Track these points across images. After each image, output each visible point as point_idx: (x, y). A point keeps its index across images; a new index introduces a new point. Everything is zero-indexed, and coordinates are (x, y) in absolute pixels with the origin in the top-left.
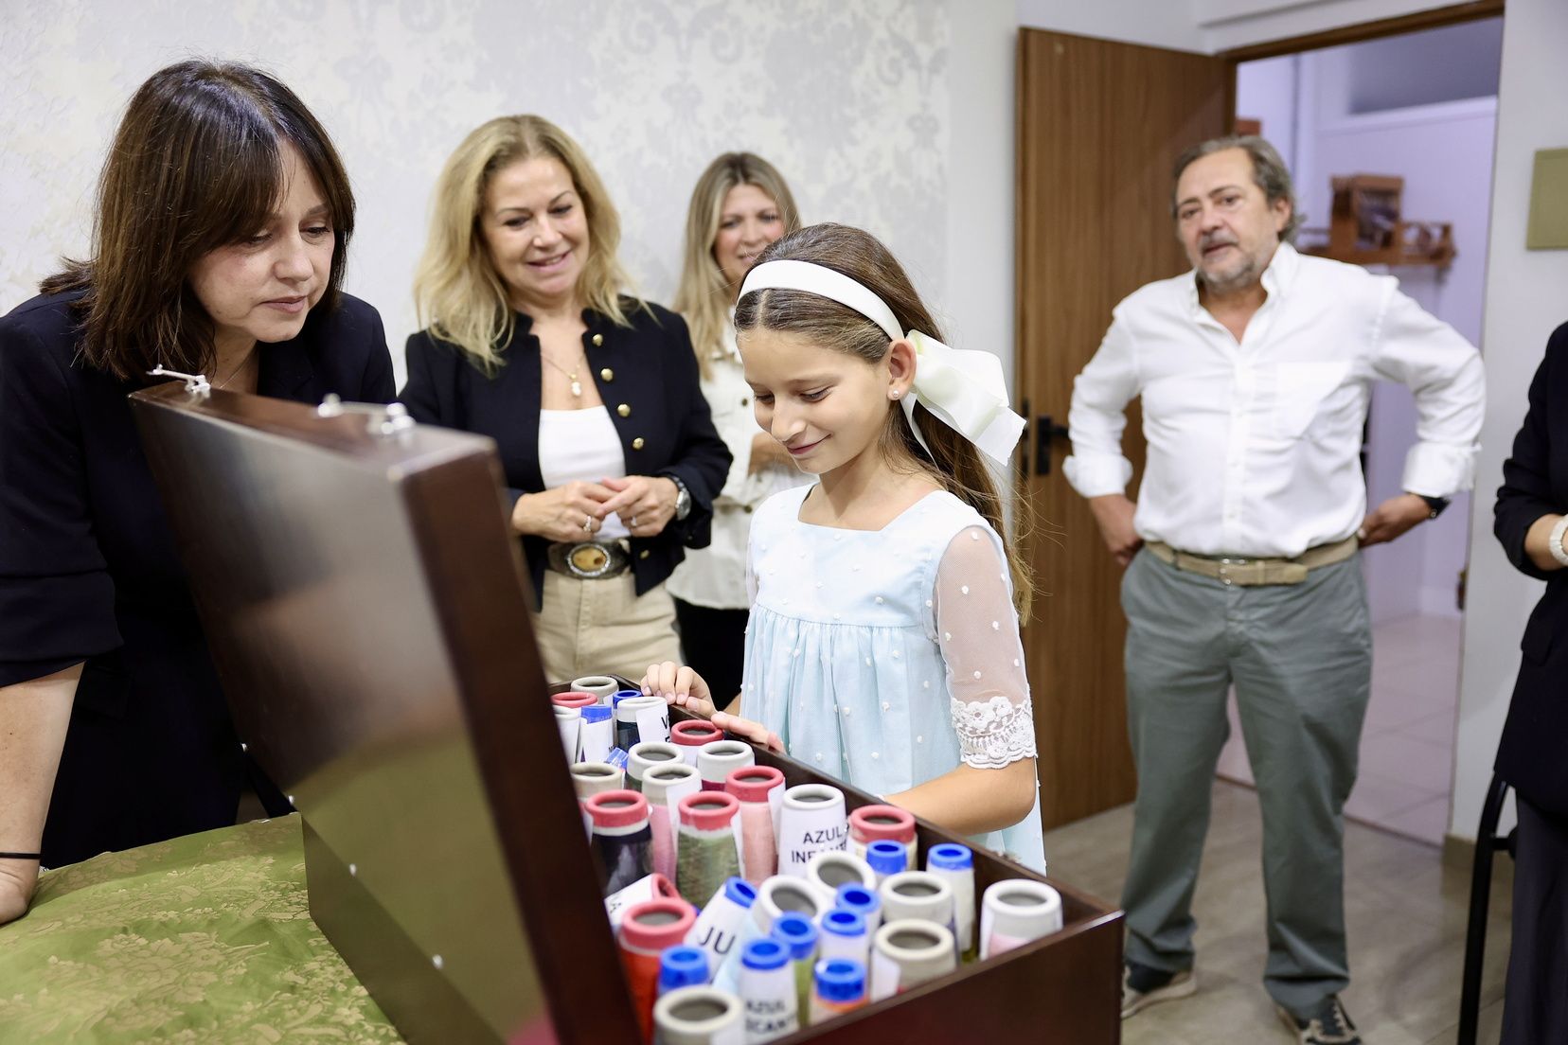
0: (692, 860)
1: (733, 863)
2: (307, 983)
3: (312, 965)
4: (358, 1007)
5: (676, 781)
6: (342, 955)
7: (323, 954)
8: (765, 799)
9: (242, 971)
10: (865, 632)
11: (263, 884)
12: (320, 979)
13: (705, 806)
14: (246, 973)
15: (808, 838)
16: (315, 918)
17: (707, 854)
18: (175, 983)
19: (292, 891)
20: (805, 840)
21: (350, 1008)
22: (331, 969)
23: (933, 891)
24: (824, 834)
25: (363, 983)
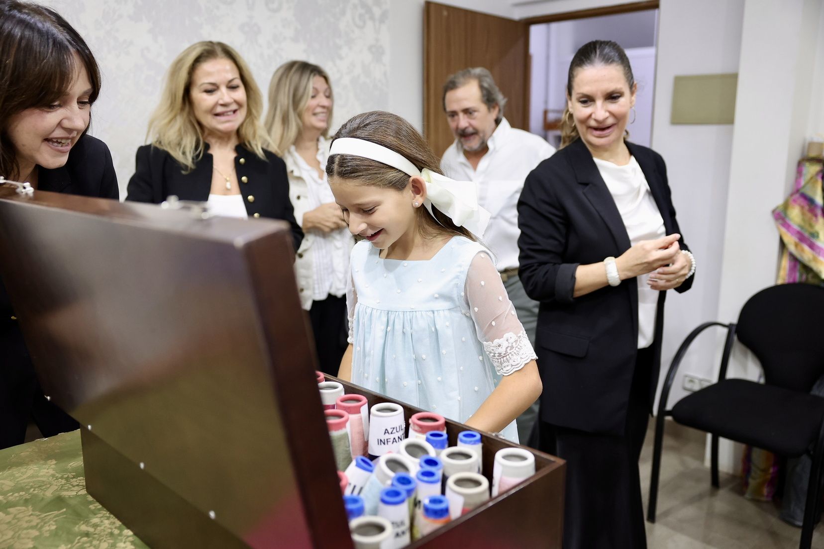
1: (347, 447)
2: (94, 531)
3: (95, 520)
4: (129, 541)
6: (112, 512)
7: (100, 513)
8: (359, 412)
9: (54, 527)
10: (430, 314)
11: (53, 476)
12: (102, 528)
14: (56, 528)
15: (387, 431)
16: (90, 492)
17: (334, 444)
18: (13, 537)
19: (72, 478)
20: (385, 433)
21: (125, 543)
22: (106, 522)
23: (467, 456)
24: (395, 429)
25: (128, 528)
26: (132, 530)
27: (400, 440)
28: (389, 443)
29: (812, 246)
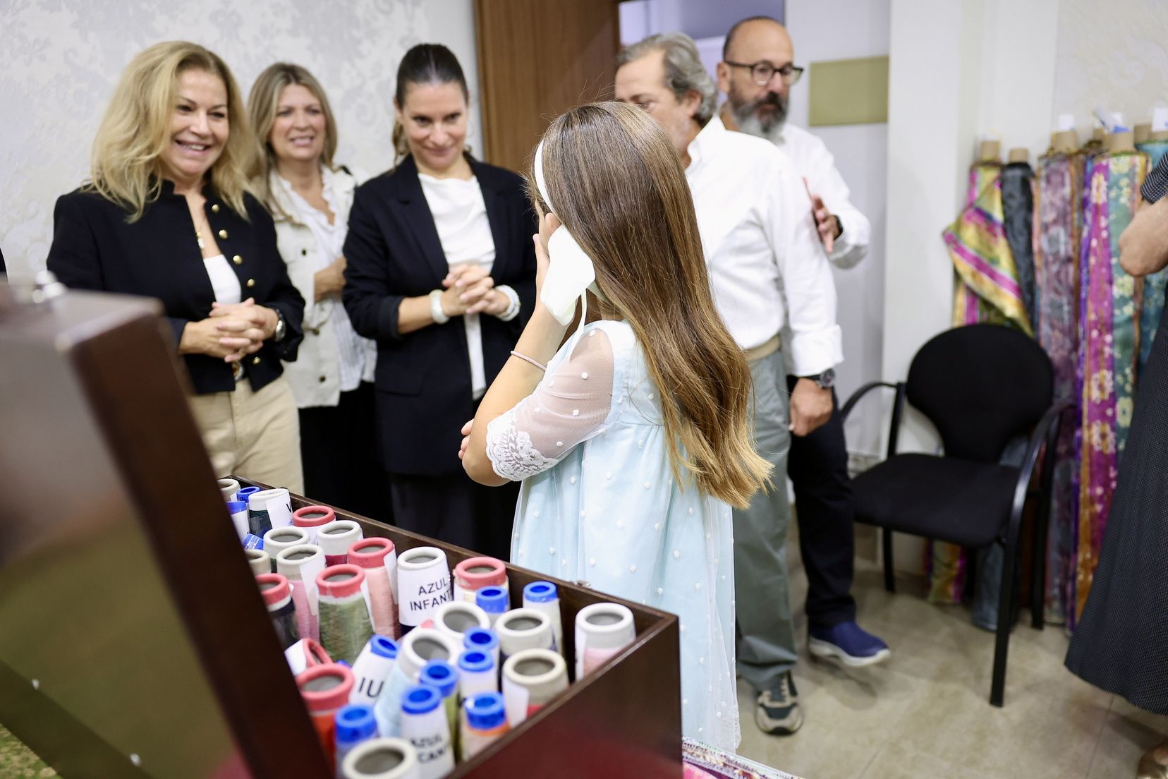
0: (331, 622)
1: (365, 619)
5: (307, 559)
8: (382, 564)
12: (8, 769)
13: (336, 577)
15: (422, 590)
17: (345, 616)
20: (420, 592)
22: (15, 758)
23: (537, 622)
24: (435, 586)
25: (49, 764)
26: (55, 768)
27: (443, 600)
28: (426, 606)
29: (993, 275)
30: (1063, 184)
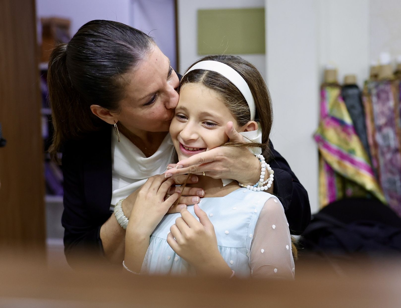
29: (352, 162)
30: (388, 99)
